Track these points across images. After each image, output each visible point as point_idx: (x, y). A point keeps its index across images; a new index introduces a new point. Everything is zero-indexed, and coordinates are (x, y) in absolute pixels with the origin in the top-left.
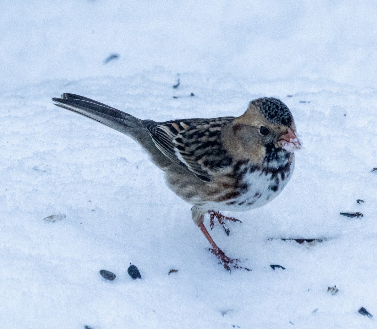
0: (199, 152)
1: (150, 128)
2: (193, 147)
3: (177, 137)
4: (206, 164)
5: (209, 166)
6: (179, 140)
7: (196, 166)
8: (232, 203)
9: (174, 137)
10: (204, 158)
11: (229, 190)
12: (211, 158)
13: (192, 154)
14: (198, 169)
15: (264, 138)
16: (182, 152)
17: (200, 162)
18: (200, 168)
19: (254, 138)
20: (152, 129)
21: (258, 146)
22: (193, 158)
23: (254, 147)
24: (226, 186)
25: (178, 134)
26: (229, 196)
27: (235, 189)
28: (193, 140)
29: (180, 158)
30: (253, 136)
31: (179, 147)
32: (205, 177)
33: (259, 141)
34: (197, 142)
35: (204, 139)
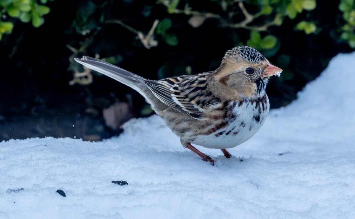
0: (192, 95)
1: (150, 85)
2: (188, 92)
3: (174, 86)
4: (198, 103)
5: (201, 104)
6: (176, 88)
7: (189, 105)
8: (221, 134)
9: (171, 86)
10: (197, 99)
11: (219, 122)
12: (202, 98)
13: (186, 96)
14: (191, 108)
15: (252, 76)
16: (178, 96)
17: (193, 102)
18: (193, 107)
19: (244, 80)
20: (151, 85)
21: (250, 84)
22: (187, 99)
23: (247, 86)
24: (216, 118)
25: (175, 84)
26: (219, 127)
27: (224, 119)
28: (186, 87)
29: (176, 101)
30: (243, 79)
31: (176, 93)
32: (196, 114)
33: (249, 81)
34: (189, 88)
35: (195, 85)
